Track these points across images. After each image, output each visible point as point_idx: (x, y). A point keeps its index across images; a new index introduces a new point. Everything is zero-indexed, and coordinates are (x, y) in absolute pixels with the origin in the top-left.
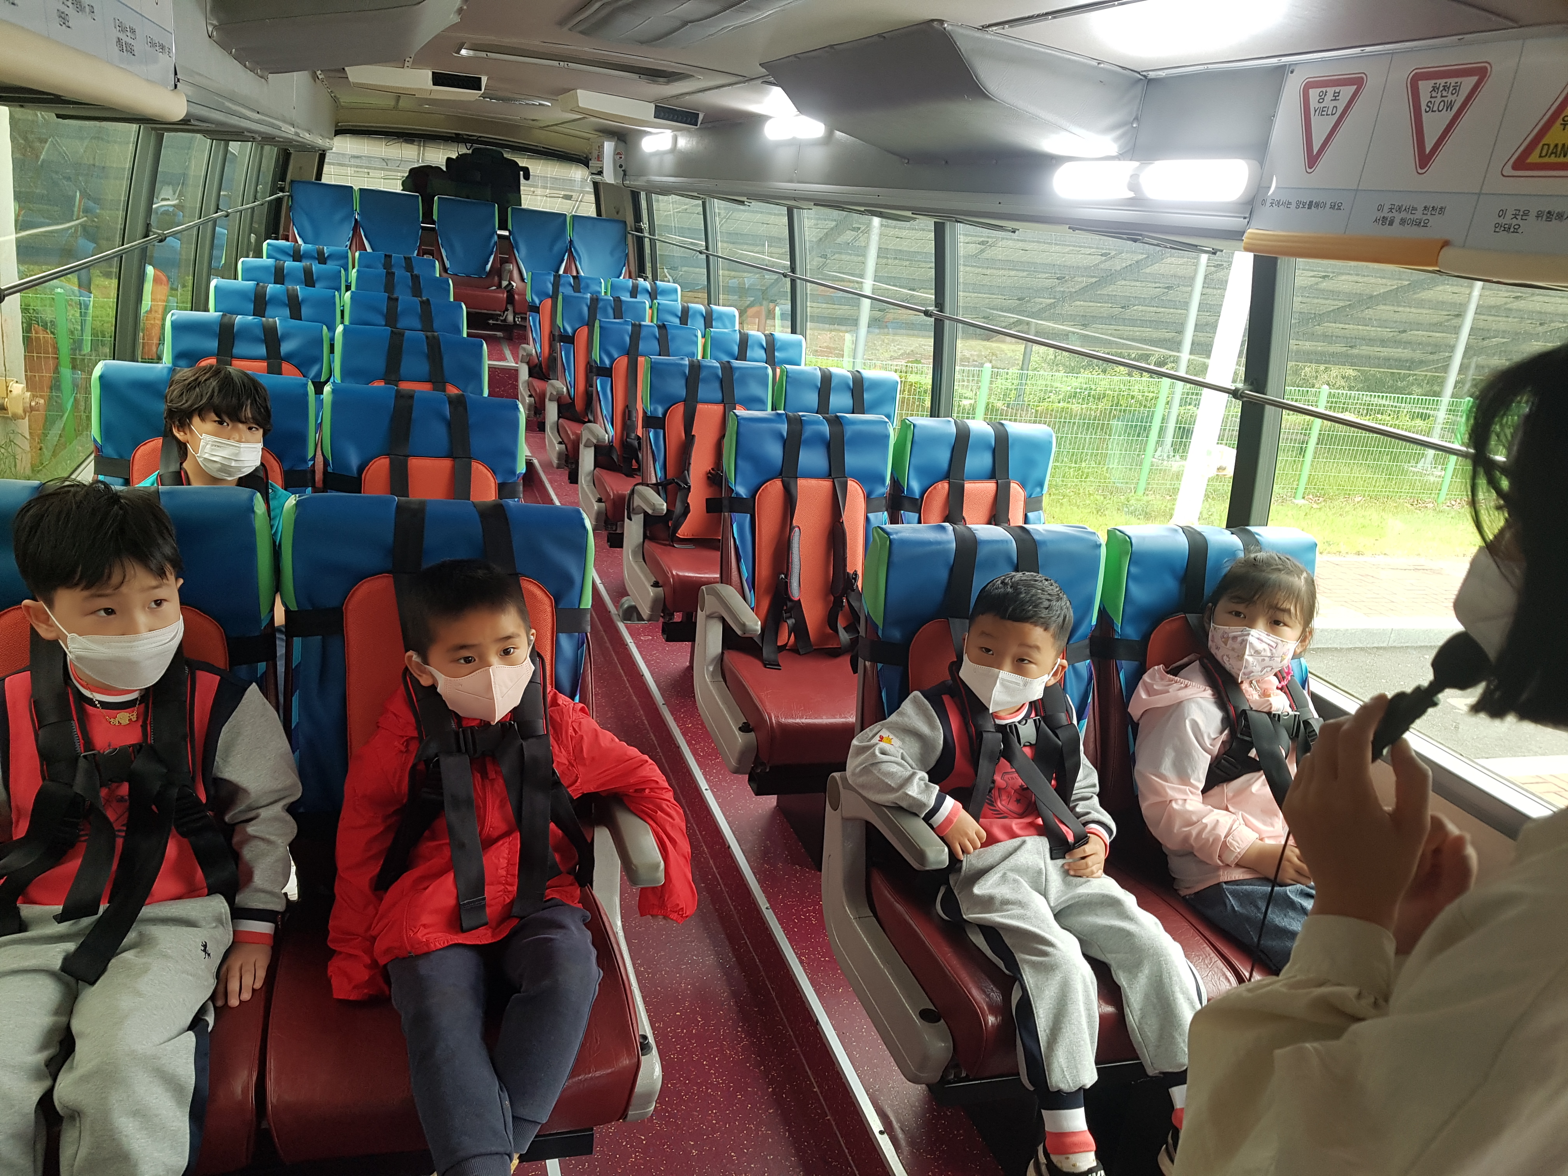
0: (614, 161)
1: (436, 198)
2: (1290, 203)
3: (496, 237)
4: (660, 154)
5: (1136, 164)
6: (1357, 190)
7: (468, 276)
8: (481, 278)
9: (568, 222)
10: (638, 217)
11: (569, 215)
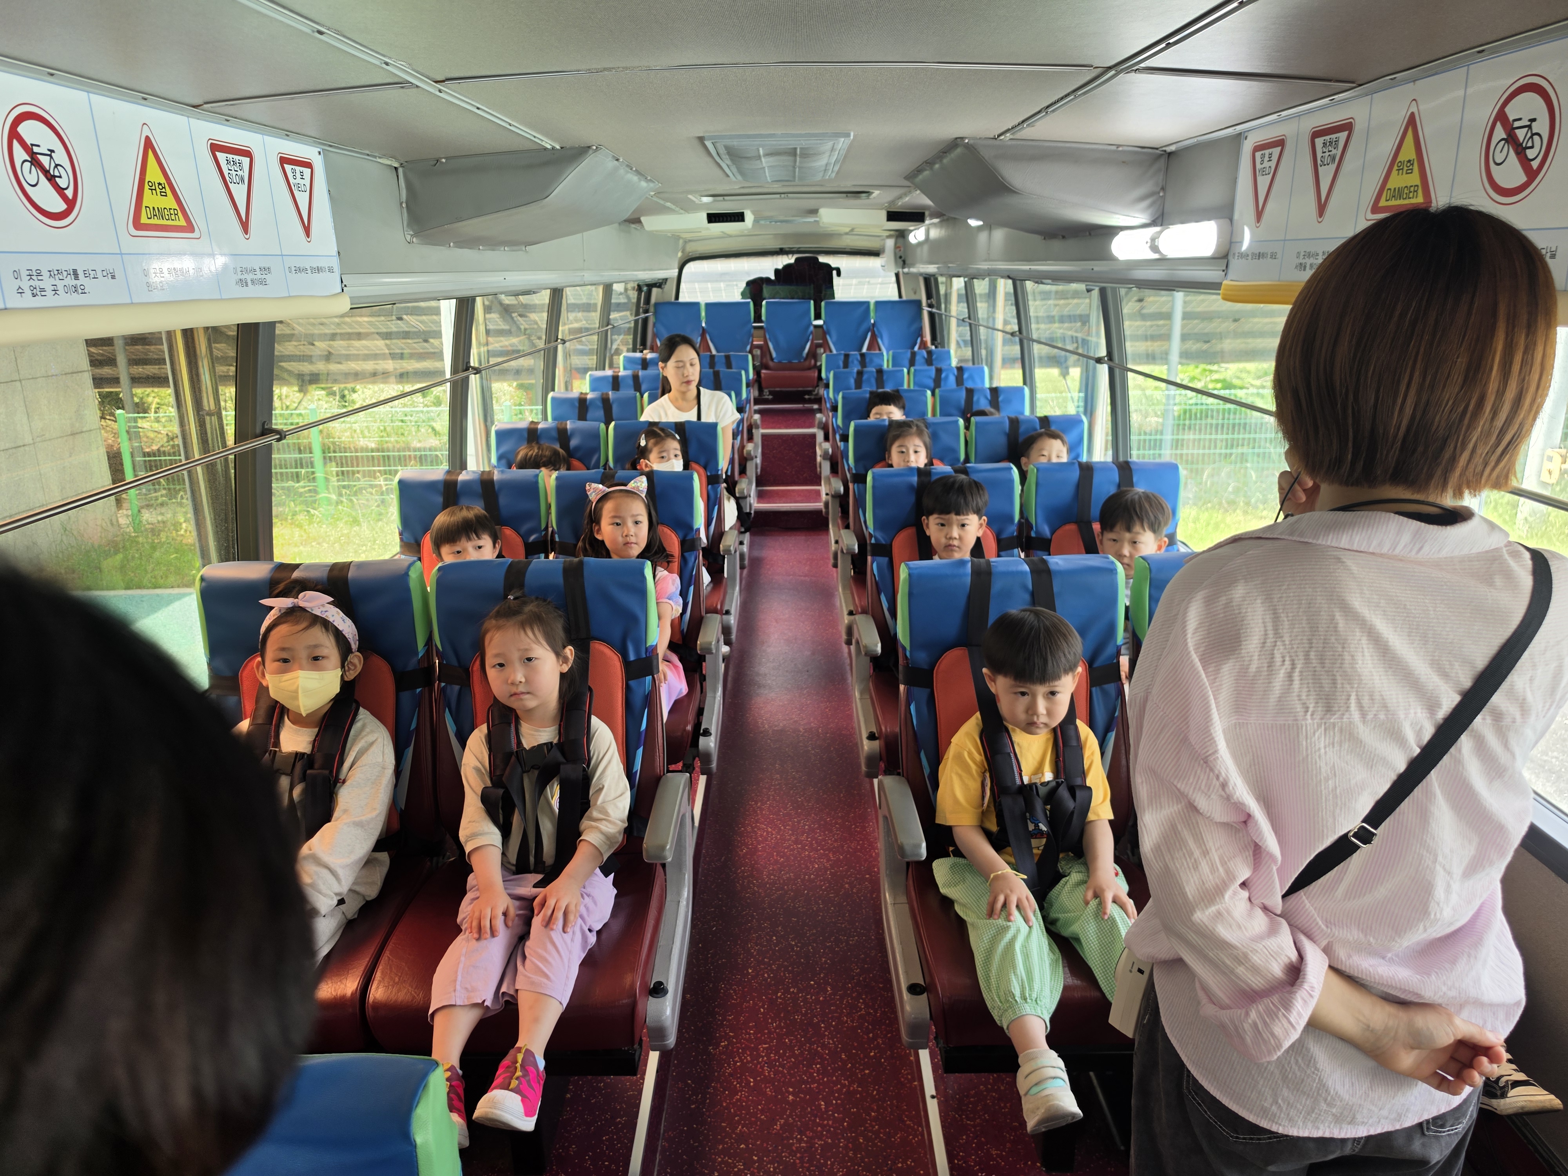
0: (895, 254)
1: (764, 303)
2: (1248, 256)
3: (812, 328)
4: (920, 244)
5: (1158, 229)
6: (1285, 240)
7: (790, 362)
8: (800, 362)
9: (872, 307)
10: (929, 296)
11: (872, 302)
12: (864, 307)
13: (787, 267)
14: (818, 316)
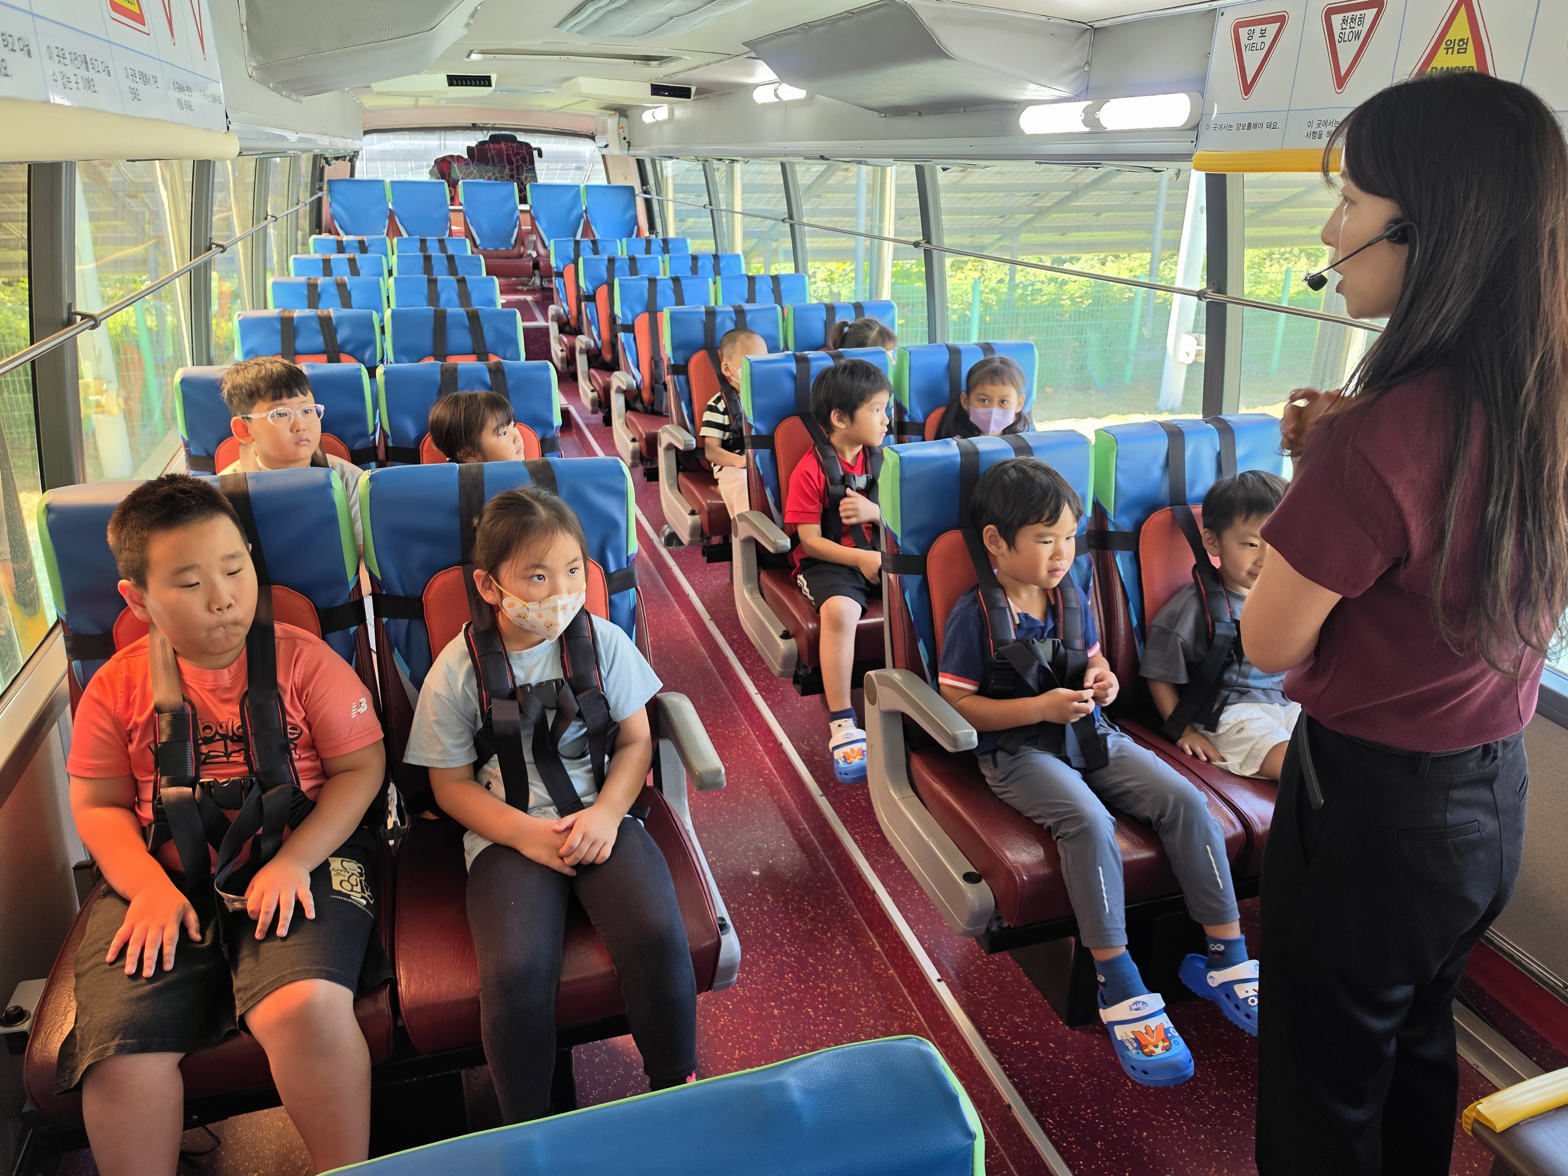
0: (618, 134)
1: (460, 183)
2: (1231, 126)
3: (518, 213)
4: (660, 124)
5: (1093, 102)
6: (1289, 111)
7: (496, 249)
8: (508, 249)
9: (582, 190)
10: (644, 181)
11: (582, 185)
12: (575, 190)
13: (482, 143)
14: (523, 200)
